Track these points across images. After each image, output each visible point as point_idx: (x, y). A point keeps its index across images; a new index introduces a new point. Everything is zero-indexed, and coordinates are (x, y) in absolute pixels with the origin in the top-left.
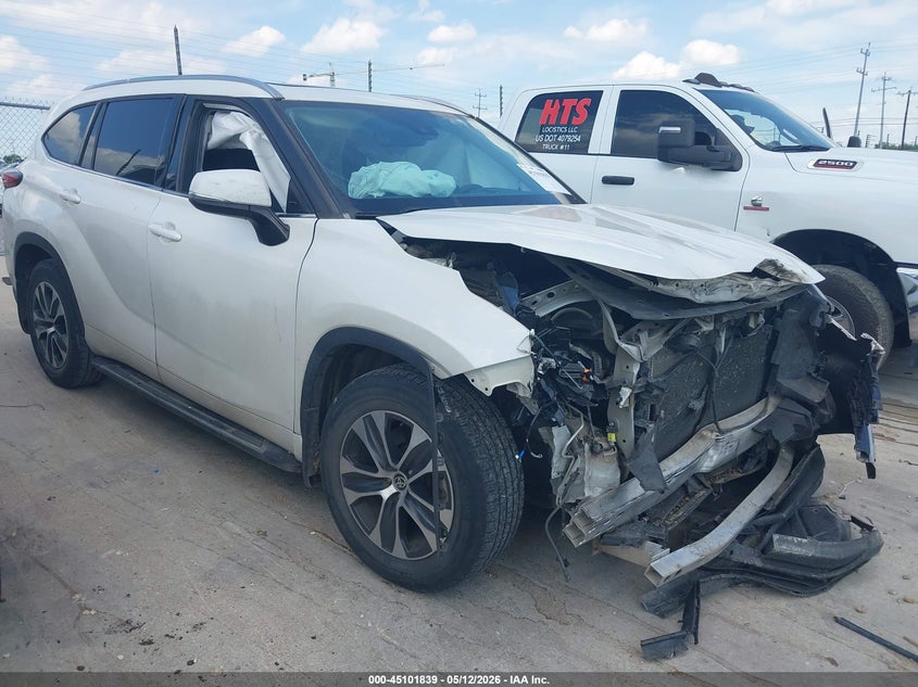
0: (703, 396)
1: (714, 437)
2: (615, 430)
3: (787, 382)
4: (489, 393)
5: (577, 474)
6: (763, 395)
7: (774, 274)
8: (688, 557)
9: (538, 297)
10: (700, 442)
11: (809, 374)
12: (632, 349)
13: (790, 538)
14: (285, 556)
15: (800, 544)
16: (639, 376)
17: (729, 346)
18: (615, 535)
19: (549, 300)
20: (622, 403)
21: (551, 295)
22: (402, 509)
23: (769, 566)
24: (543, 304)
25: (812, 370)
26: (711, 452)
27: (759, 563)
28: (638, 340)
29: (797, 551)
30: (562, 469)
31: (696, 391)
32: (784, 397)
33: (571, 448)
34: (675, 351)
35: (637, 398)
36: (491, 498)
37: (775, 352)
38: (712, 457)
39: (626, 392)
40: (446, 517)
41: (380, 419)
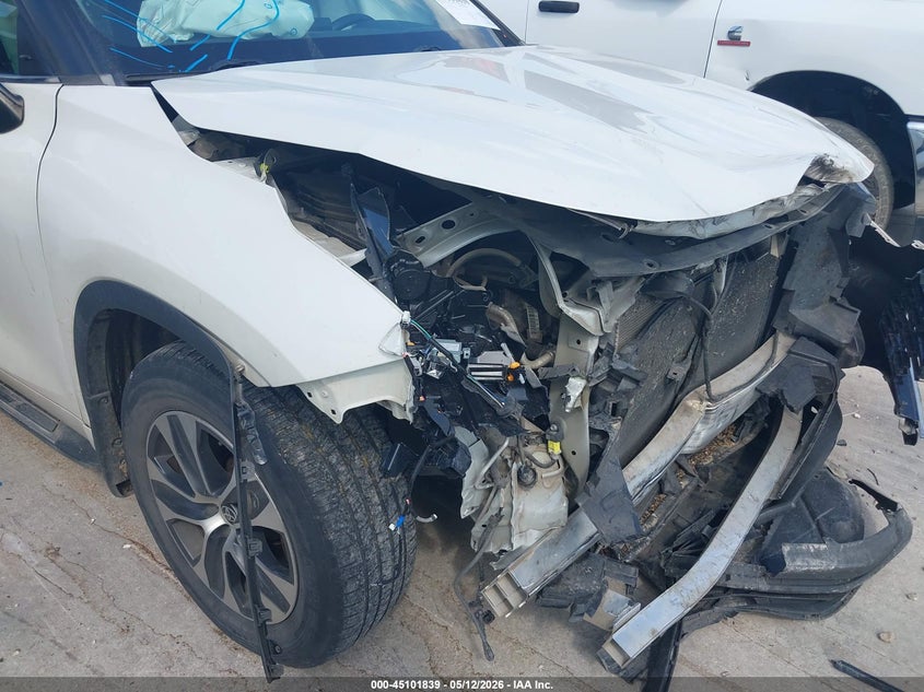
0: (690, 357)
1: (703, 407)
2: (559, 438)
3: (804, 315)
4: (338, 419)
5: (499, 516)
6: (768, 332)
7: (817, 177)
8: (666, 610)
9: (426, 230)
10: (685, 419)
11: (833, 299)
12: (585, 317)
13: (804, 547)
14: (78, 592)
15: (817, 554)
16: (597, 357)
17: (731, 278)
18: (560, 589)
19: (446, 232)
20: (570, 405)
21: (448, 225)
22: (229, 555)
23: (777, 589)
24: (434, 243)
25: (837, 294)
26: (699, 428)
27: (764, 586)
28: (596, 298)
29: (816, 565)
30: (477, 504)
31: (680, 350)
32: (797, 336)
33: (490, 476)
34: (652, 298)
35: (594, 395)
36: (351, 587)
37: (790, 273)
38: (699, 433)
39: (576, 387)
40: (289, 590)
41: (189, 424)
